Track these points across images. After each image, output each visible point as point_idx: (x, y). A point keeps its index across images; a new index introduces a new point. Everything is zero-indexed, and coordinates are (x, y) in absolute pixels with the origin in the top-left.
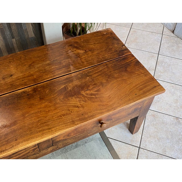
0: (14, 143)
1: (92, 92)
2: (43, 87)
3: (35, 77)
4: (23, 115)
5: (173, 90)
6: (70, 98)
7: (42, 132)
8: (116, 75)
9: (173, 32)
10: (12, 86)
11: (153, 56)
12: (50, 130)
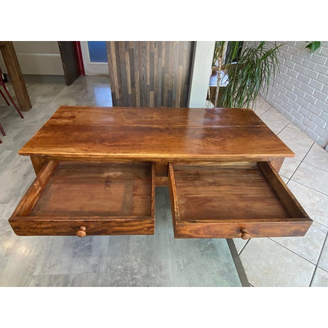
0: (137, 151)
1: (217, 140)
2: (174, 129)
3: (170, 122)
4: (152, 139)
5: (311, 194)
6: (195, 139)
7: (163, 151)
8: (244, 135)
9: (324, 148)
10: (151, 123)
11: (295, 162)
12: (169, 151)
